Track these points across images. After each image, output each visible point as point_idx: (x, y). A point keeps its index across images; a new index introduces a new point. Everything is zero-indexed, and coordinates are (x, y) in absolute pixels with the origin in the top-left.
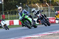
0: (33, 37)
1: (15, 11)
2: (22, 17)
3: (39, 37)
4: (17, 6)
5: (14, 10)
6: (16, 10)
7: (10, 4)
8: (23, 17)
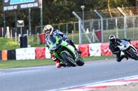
0: (110, 86)
1: (70, 25)
2: (55, 45)
3: (125, 85)
4: (73, 12)
5: (67, 24)
6: (72, 22)
7: (58, 9)
8: (57, 45)
